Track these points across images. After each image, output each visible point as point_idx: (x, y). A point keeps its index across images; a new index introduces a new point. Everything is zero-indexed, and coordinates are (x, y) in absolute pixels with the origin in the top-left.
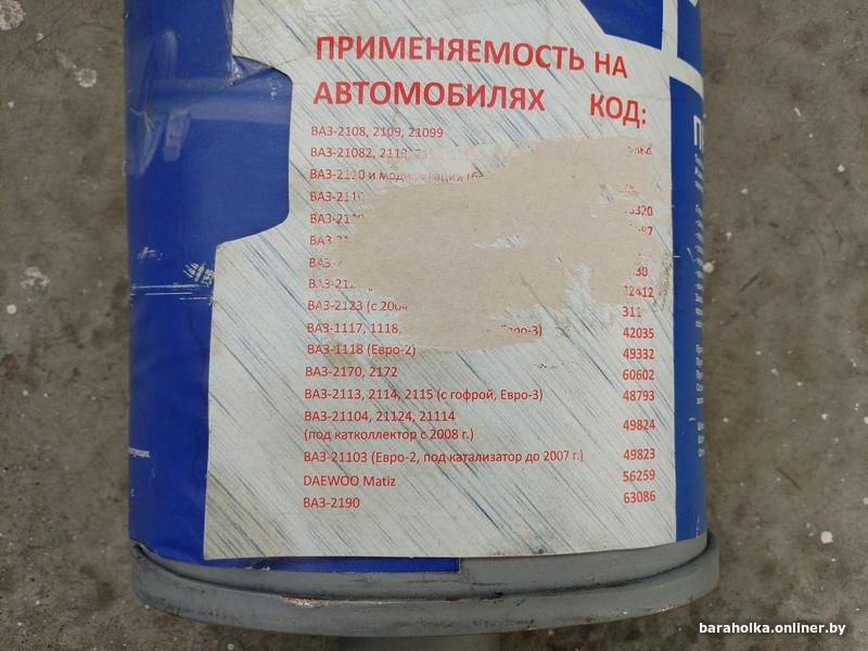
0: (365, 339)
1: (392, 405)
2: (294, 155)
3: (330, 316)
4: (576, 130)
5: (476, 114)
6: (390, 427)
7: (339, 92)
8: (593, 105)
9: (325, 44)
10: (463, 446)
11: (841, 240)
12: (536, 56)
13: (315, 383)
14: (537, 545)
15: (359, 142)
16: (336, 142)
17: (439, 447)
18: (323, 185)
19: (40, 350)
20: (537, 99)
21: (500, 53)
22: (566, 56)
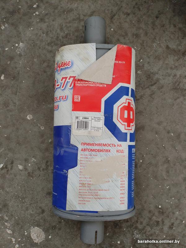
0: (87, 182)
1: (90, 191)
2: (78, 158)
3: (82, 179)
4: (115, 155)
5: (101, 153)
6: (90, 194)
7: (84, 150)
8: (117, 151)
9: (83, 144)
10: (99, 197)
11: (163, 157)
12: (109, 145)
13: (80, 188)
14: (108, 210)
15: (87, 156)
16: (84, 156)
17: (96, 197)
18: (82, 162)
19: (34, 172)
20: (109, 151)
21: (105, 145)
22: (113, 145)
